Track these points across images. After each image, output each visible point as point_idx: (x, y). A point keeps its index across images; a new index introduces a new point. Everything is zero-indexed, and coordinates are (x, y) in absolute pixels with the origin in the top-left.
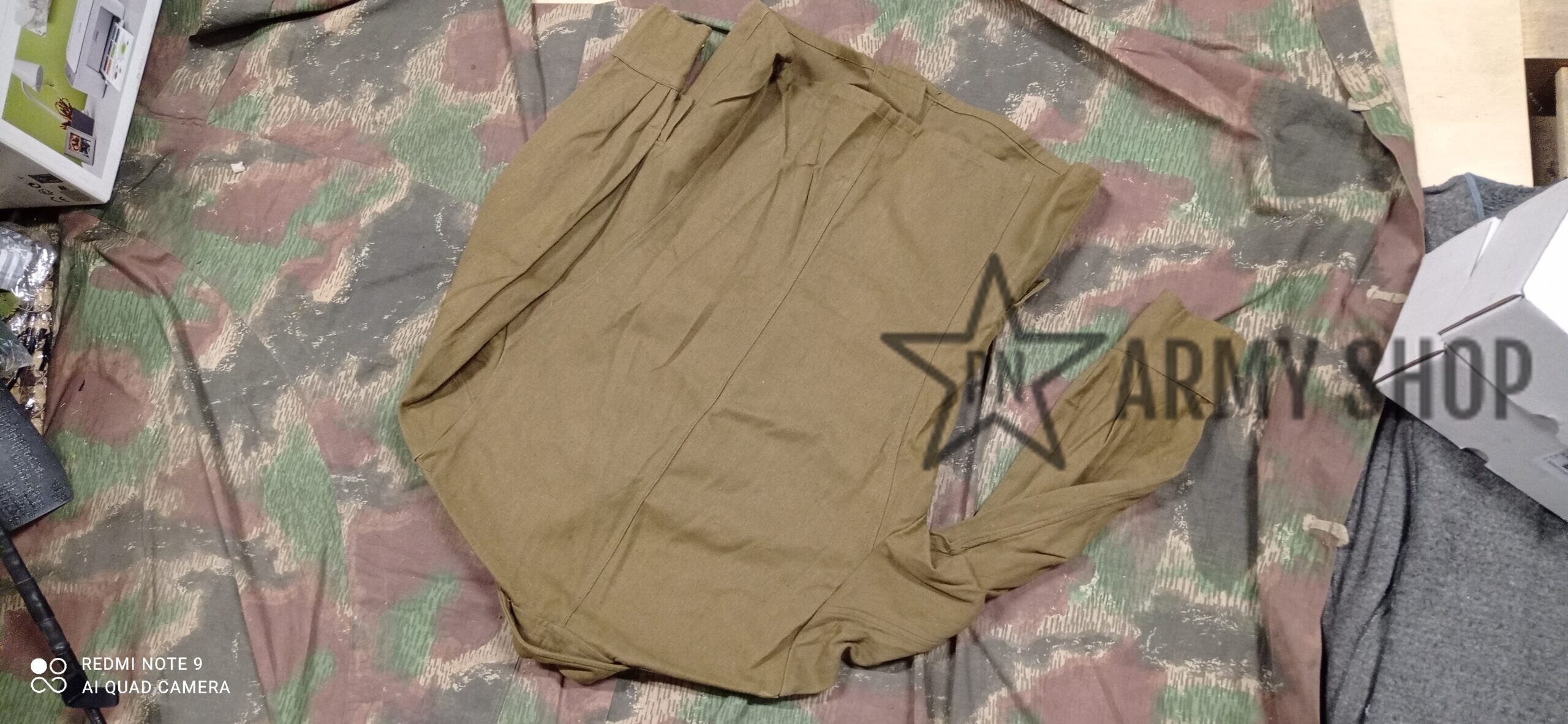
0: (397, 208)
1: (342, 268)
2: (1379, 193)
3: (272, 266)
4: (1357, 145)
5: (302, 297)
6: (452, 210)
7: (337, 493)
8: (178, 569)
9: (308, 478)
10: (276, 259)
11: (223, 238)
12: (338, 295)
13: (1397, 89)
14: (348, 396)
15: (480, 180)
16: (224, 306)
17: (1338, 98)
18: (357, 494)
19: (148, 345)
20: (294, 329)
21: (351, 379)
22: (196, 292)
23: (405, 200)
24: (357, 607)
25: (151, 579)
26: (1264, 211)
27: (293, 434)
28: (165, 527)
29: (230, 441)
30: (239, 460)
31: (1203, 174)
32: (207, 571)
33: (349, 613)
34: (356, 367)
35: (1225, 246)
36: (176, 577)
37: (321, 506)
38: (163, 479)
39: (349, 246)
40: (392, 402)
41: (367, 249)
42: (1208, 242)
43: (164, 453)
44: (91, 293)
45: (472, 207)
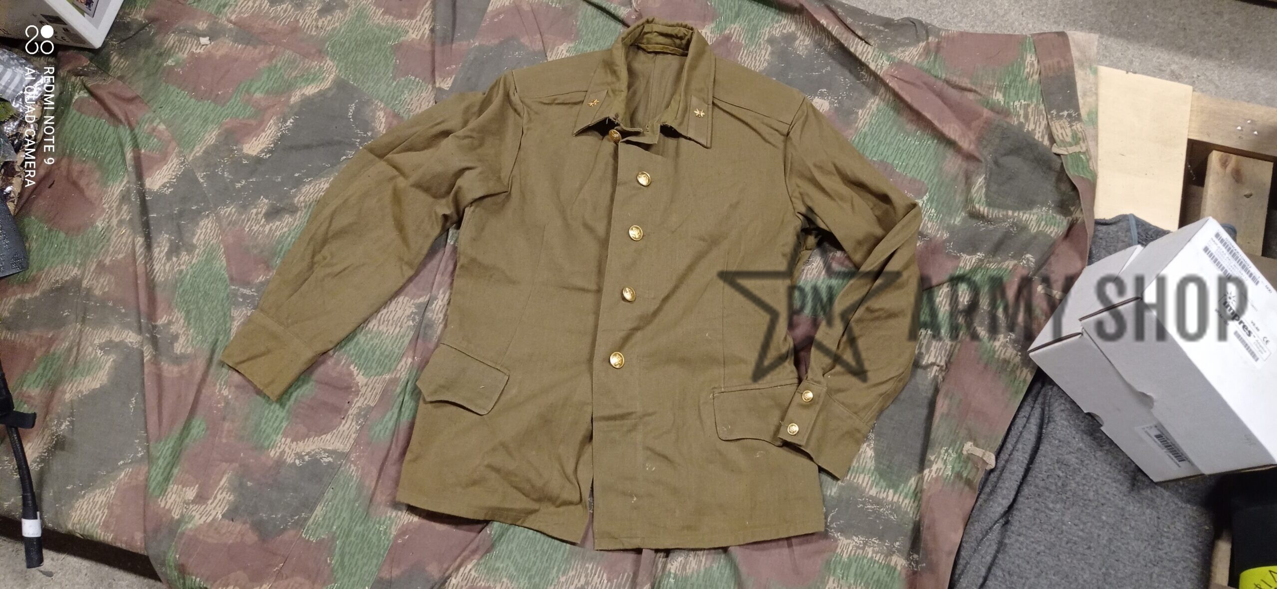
0: (322, 94)
1: (270, 131)
2: (1062, 217)
3: (216, 120)
4: (1054, 179)
5: (235, 148)
6: (365, 103)
7: (233, 300)
8: (100, 336)
9: (213, 285)
10: (220, 115)
11: (183, 92)
12: (262, 151)
13: (1091, 144)
14: (255, 228)
15: (390, 85)
16: (174, 144)
17: (1046, 142)
18: (249, 303)
19: (109, 163)
20: (223, 171)
21: (260, 216)
22: (154, 130)
23: (329, 89)
24: (233, 389)
25: (77, 341)
26: (975, 215)
27: (207, 250)
28: (96, 303)
29: (159, 246)
30: (163, 262)
31: (936, 180)
32: (122, 342)
33: (225, 392)
34: (266, 207)
35: (942, 236)
36: (97, 342)
37: (219, 308)
38: (101, 266)
39: (279, 116)
40: (289, 239)
41: (292, 121)
42: (929, 231)
43: (106, 247)
44: (72, 115)
45: (379, 104)
